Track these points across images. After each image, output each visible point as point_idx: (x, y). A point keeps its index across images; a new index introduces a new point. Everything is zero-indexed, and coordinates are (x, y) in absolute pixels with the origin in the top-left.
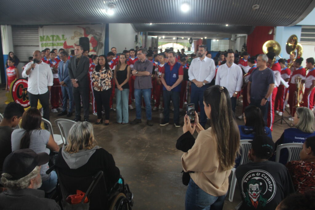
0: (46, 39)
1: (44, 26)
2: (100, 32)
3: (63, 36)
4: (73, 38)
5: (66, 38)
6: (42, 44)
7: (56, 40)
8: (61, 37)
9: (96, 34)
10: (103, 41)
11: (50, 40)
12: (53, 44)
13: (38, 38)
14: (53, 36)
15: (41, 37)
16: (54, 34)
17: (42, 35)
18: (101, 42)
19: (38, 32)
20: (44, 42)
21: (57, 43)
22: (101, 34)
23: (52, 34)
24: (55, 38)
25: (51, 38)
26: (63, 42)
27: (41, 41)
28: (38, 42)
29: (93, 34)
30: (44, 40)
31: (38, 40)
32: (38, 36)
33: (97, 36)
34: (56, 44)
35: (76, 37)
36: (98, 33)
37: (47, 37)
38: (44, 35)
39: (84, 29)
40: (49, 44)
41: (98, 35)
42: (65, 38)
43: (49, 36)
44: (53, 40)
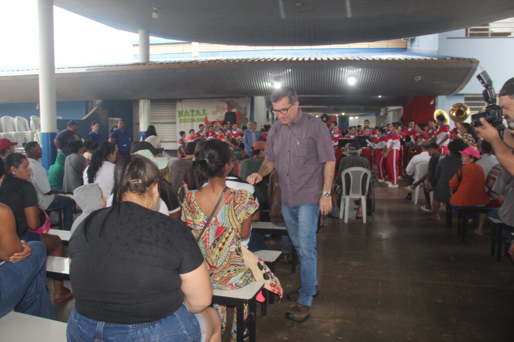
0: (185, 114)
1: (183, 100)
2: (245, 106)
3: (204, 110)
4: (214, 113)
5: (207, 113)
6: (180, 120)
7: (196, 115)
8: (201, 112)
9: (241, 109)
10: (248, 116)
11: (189, 115)
12: (192, 119)
13: (175, 113)
14: (193, 111)
15: (179, 112)
16: (194, 109)
17: (180, 110)
18: (246, 117)
19: (175, 107)
20: (182, 118)
21: (197, 119)
22: (246, 109)
23: (192, 109)
24: (195, 113)
25: (190, 113)
26: (204, 117)
27: (179, 116)
28: (175, 118)
29: (237, 108)
30: (182, 116)
31: (175, 116)
32: (175, 111)
33: (241, 111)
34: (196, 120)
35: (217, 111)
36: (243, 108)
37: (186, 111)
38: (183, 110)
39: (228, 103)
40: (188, 120)
41: (243, 110)
42: (206, 113)
43: (188, 111)
44: (193, 115)
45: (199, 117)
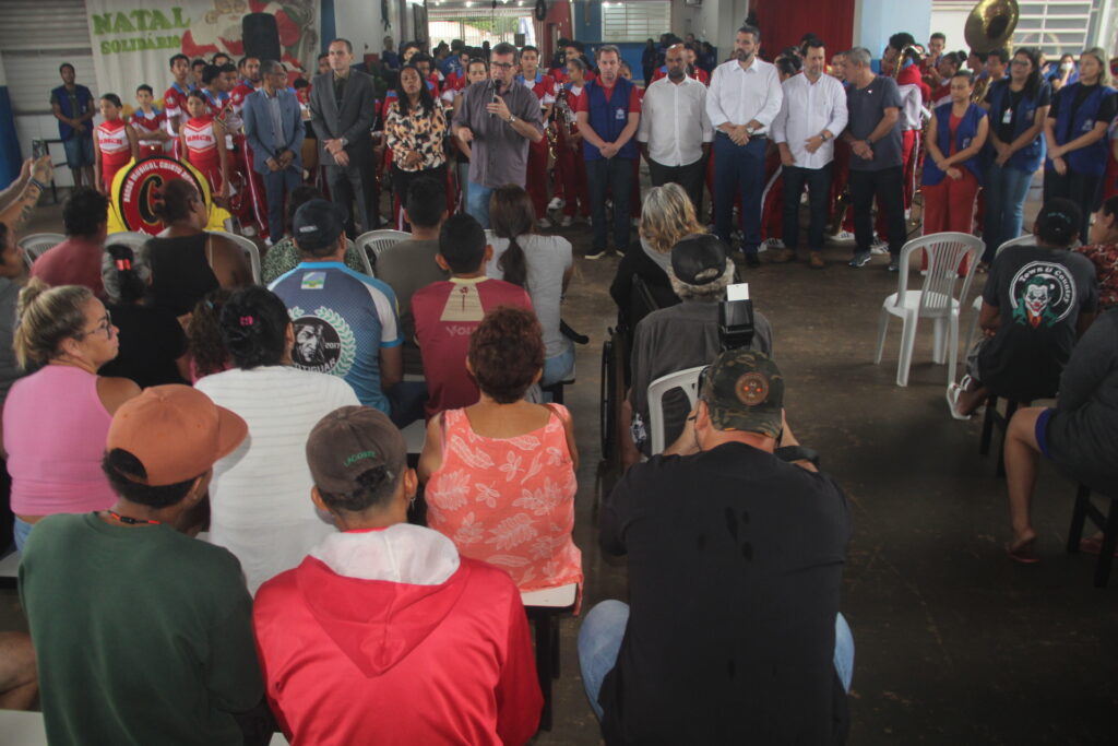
0: (117, 24)
3: (177, 12)
4: (212, 19)
5: (189, 20)
6: (103, 45)
7: (153, 27)
8: (170, 17)
9: (292, 2)
10: (317, 25)
11: (130, 28)
12: (142, 41)
13: (86, 21)
14: (141, 14)
15: (96, 18)
16: (145, 7)
17: (101, 14)
18: (311, 27)
20: (111, 37)
21: (159, 39)
22: (308, 1)
23: (135, 7)
24: (148, 21)
25: (135, 22)
26: (180, 33)
27: (99, 32)
28: (88, 36)
29: (280, 1)
30: (109, 30)
31: (87, 28)
32: (85, 13)
33: (294, 8)
34: (156, 43)
35: (222, 13)
37: (121, 16)
38: (109, 11)
40: (129, 44)
41: (299, 6)
42: (184, 21)
43: (127, 15)
44: (142, 27)
45: (165, 34)
